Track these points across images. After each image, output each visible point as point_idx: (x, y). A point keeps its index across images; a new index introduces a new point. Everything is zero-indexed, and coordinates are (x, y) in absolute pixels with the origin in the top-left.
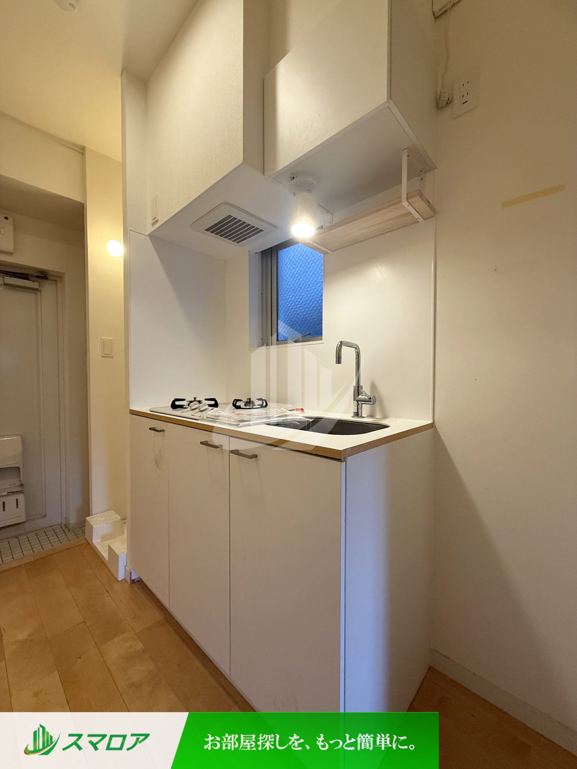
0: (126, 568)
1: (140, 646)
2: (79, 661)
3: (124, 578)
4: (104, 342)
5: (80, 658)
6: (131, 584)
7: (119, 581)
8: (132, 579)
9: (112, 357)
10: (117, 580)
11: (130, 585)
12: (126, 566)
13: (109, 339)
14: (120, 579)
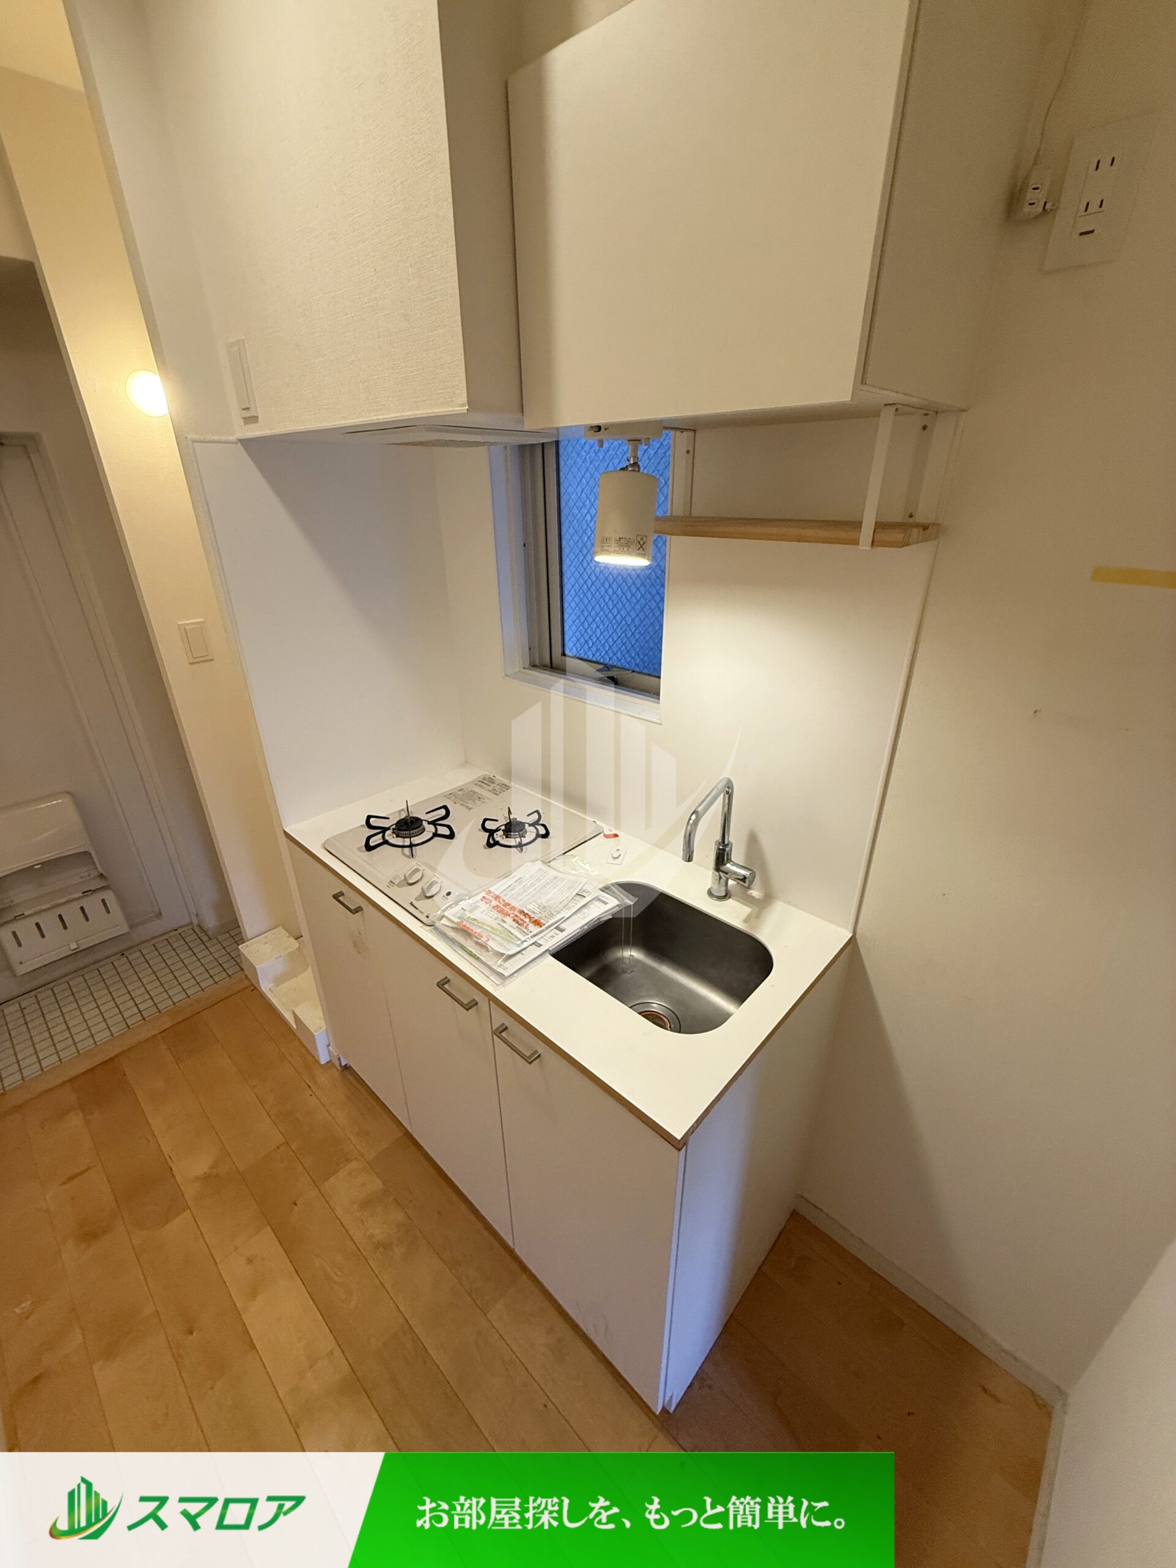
0: (330, 1048)
1: (376, 1184)
2: (296, 1208)
3: (329, 1059)
4: (184, 632)
5: (296, 1204)
6: (343, 1071)
7: (324, 1065)
8: (343, 1064)
9: (212, 660)
10: (320, 1064)
11: (341, 1072)
12: (328, 1046)
13: (194, 623)
14: (323, 1059)
